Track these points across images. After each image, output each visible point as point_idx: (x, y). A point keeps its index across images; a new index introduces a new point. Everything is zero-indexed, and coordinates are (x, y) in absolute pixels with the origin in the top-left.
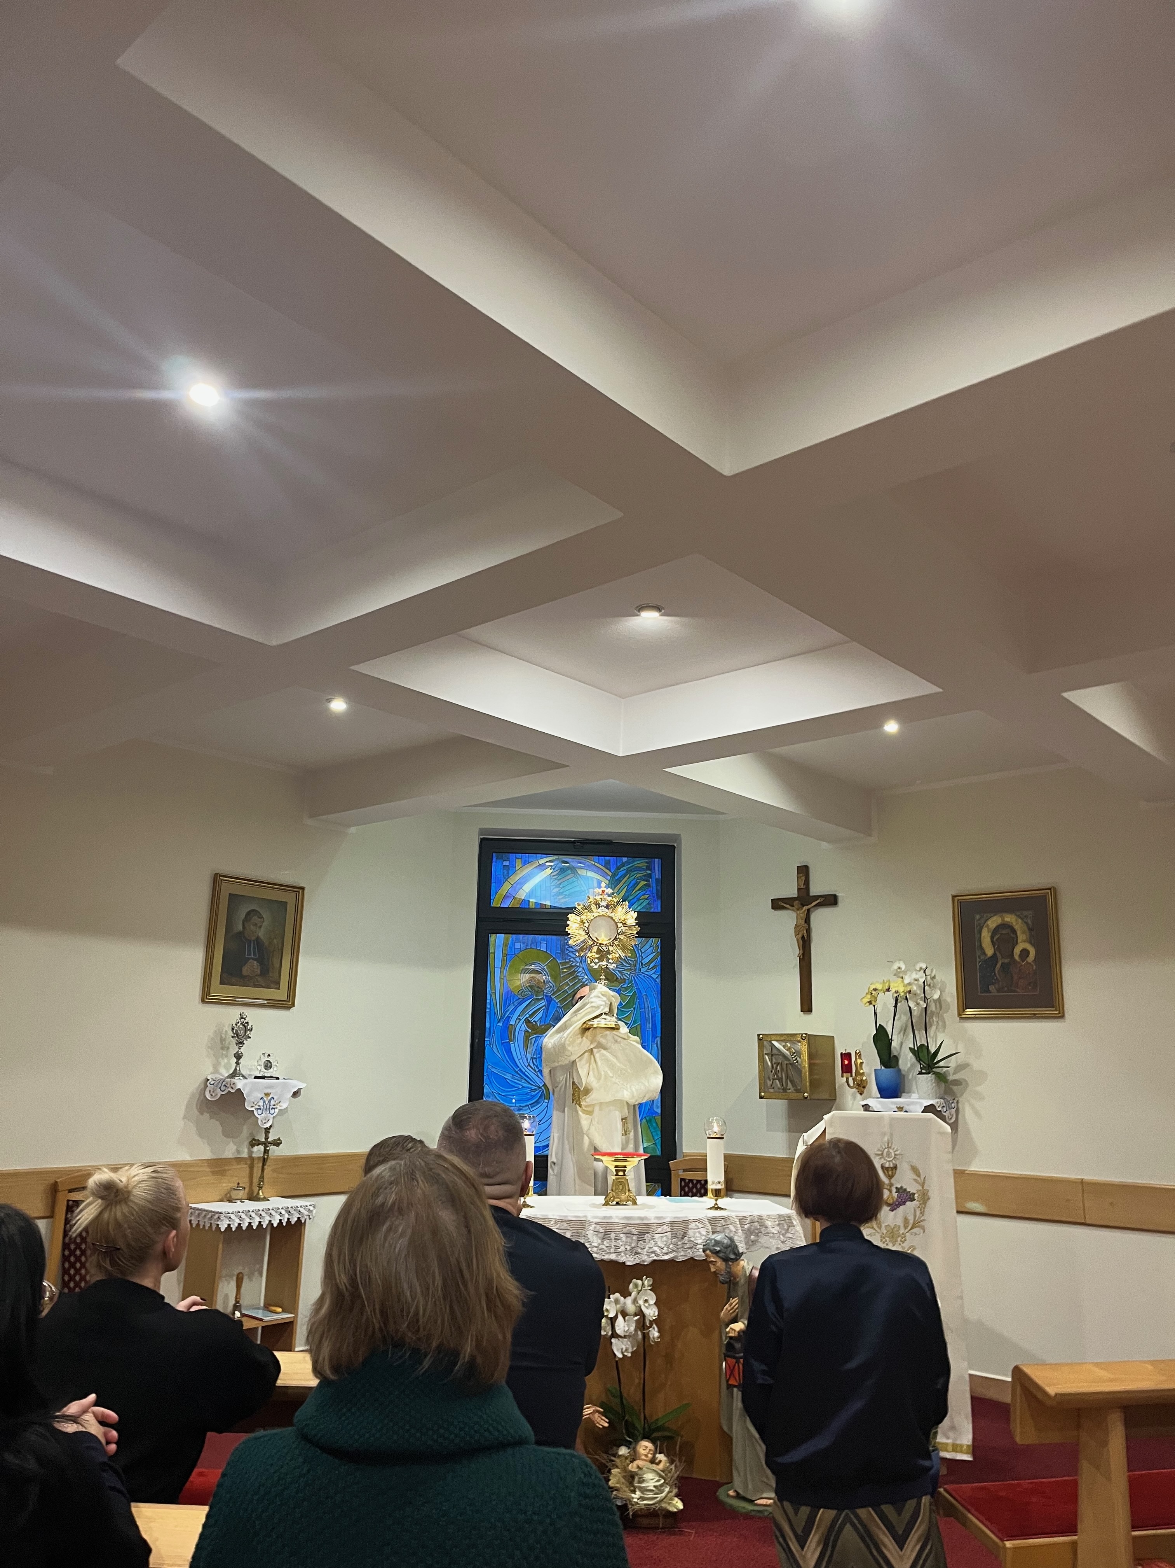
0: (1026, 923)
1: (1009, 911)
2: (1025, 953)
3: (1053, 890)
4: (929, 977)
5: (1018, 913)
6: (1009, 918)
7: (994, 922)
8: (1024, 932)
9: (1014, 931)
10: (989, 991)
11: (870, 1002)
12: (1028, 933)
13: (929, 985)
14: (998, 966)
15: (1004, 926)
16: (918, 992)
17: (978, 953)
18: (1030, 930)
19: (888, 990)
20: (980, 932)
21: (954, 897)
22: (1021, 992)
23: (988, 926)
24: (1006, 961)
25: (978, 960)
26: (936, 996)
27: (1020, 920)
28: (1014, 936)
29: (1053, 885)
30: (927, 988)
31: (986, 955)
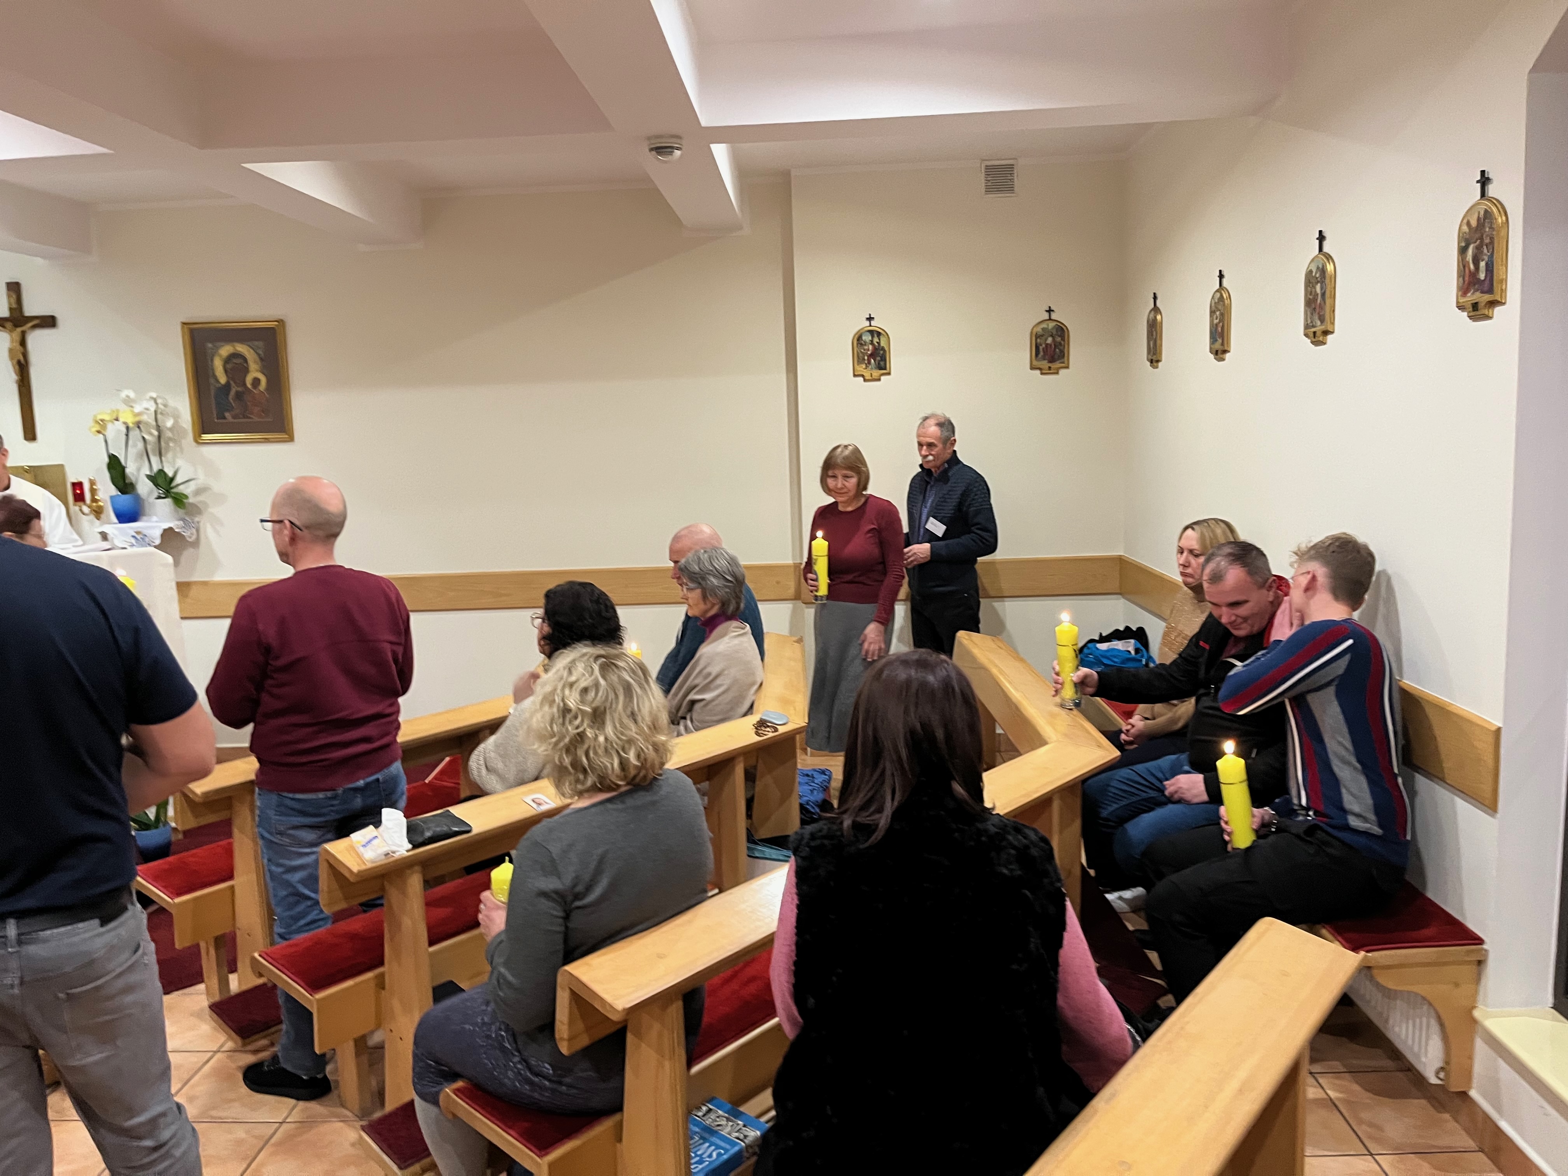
0: (258, 355)
1: (241, 341)
2: (256, 382)
3: (281, 322)
4: (161, 406)
5: (249, 343)
6: (242, 348)
7: (225, 350)
8: (255, 362)
9: (245, 360)
10: (225, 418)
11: (99, 432)
12: (260, 363)
13: (162, 414)
14: (232, 393)
15: (235, 355)
16: (150, 421)
17: (212, 381)
18: (261, 359)
19: (117, 420)
20: (212, 360)
21: (184, 324)
22: (256, 419)
23: (220, 356)
24: (239, 389)
25: (212, 387)
26: (169, 423)
27: (252, 351)
28: (245, 365)
29: (282, 318)
30: (159, 416)
31: (219, 383)
